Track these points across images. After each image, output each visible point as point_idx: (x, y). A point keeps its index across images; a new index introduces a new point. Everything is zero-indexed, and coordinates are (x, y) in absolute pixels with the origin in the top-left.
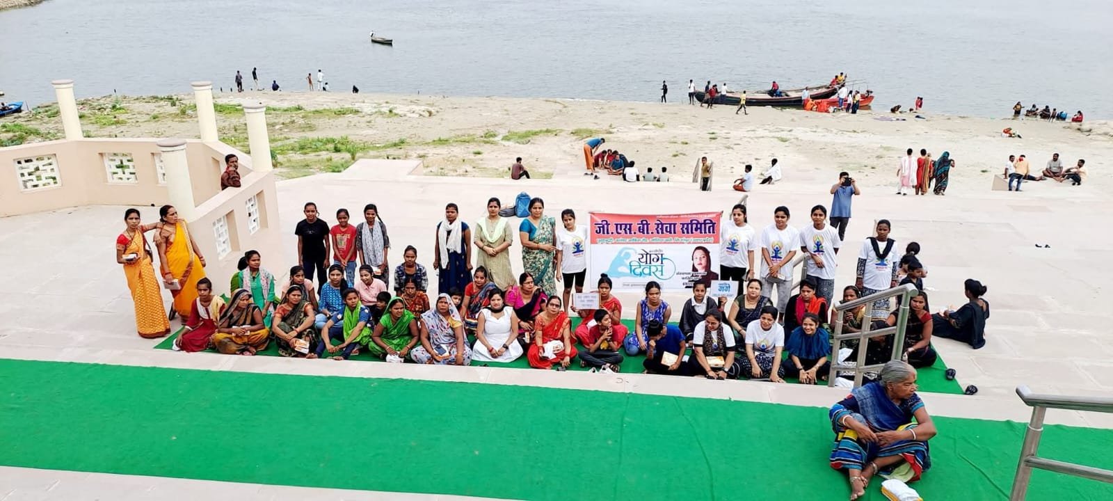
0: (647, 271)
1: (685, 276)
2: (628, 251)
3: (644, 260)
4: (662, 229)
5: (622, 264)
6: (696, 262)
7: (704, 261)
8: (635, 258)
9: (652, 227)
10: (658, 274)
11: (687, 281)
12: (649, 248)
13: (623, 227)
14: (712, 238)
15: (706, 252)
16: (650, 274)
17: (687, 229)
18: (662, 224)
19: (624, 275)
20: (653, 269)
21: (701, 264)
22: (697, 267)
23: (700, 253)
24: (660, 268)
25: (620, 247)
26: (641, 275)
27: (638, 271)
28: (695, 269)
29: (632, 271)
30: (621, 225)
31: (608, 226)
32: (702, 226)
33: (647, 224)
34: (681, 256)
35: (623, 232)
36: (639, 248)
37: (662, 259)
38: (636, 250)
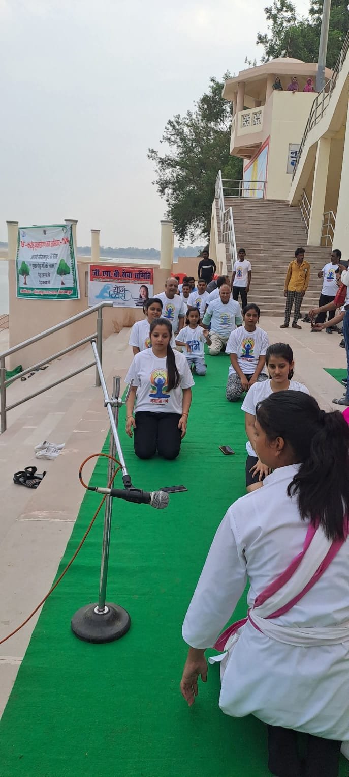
0: (117, 296)
1: (136, 300)
2: (109, 286)
3: (116, 290)
4: (125, 275)
5: (107, 292)
7: (145, 293)
8: (112, 289)
9: (121, 274)
10: (123, 298)
12: (119, 284)
13: (106, 273)
14: (149, 282)
15: (147, 288)
16: (119, 298)
17: (138, 276)
18: (126, 273)
19: (106, 297)
20: (121, 295)
21: (143, 294)
22: (143, 296)
23: (143, 289)
24: (124, 295)
25: (105, 283)
26: (114, 298)
27: (113, 296)
28: (141, 297)
29: (111, 297)
30: (105, 272)
31: (99, 272)
32: (145, 275)
33: (118, 272)
34: (134, 289)
35: (106, 275)
36: (114, 284)
37: (125, 290)
38: (113, 285)
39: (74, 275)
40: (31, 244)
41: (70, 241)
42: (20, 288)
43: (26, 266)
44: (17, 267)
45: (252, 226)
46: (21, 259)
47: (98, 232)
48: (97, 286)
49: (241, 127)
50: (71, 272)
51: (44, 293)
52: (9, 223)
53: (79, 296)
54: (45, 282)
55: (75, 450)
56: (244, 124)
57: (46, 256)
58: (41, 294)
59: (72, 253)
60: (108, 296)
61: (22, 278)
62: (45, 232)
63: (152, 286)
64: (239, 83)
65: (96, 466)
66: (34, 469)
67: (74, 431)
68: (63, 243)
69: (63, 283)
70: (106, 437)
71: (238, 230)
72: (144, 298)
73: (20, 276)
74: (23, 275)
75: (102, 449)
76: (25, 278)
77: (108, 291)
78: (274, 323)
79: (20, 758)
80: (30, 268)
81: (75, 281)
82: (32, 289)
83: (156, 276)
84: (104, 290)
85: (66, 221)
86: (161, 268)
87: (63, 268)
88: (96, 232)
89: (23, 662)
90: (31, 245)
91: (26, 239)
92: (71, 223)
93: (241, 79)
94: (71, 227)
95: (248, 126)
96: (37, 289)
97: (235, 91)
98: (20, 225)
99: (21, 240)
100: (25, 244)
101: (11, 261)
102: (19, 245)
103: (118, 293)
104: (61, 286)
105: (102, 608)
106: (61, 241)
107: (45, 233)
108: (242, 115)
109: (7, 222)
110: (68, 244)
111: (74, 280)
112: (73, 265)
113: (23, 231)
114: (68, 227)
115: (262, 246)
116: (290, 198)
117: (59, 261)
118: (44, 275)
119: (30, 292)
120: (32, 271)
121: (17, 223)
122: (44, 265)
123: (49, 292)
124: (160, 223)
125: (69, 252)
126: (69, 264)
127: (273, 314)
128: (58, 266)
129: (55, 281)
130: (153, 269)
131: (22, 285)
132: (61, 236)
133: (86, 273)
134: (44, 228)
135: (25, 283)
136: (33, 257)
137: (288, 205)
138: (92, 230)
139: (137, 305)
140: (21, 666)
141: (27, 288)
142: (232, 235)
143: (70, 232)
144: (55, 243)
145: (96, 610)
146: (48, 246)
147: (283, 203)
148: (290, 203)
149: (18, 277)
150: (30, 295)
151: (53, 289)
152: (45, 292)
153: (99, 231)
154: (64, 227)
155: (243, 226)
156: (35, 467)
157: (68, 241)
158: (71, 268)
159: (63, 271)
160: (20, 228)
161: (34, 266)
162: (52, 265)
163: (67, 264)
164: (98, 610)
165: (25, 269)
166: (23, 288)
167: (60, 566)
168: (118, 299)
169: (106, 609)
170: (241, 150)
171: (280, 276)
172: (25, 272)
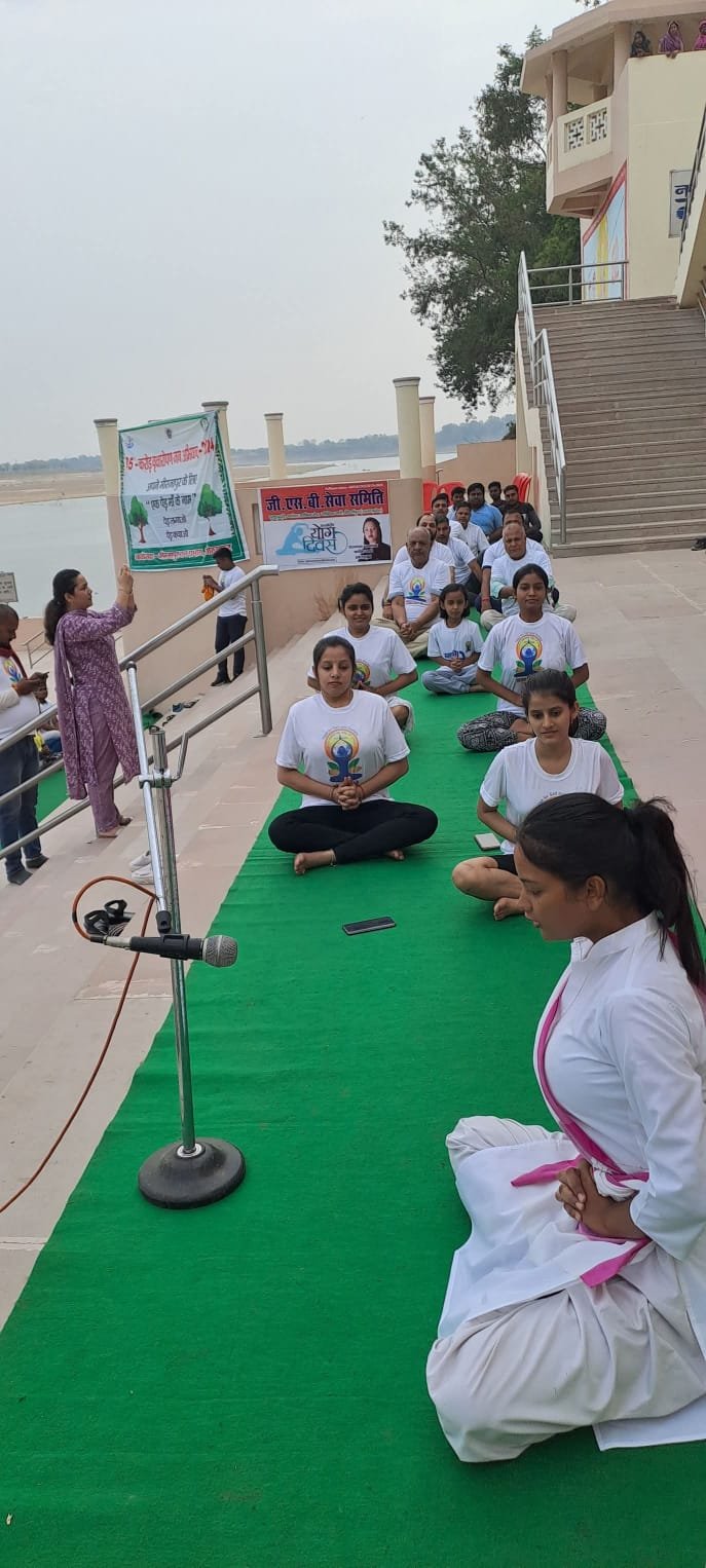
1: (357, 549)
2: (302, 527)
3: (316, 535)
4: (332, 502)
5: (297, 541)
6: (368, 534)
7: (374, 534)
8: (308, 533)
9: (322, 499)
10: (331, 548)
11: (358, 554)
12: (320, 522)
13: (293, 501)
14: (381, 509)
15: (376, 523)
17: (356, 500)
18: (332, 497)
19: (298, 551)
20: (326, 543)
21: (371, 536)
22: (370, 540)
23: (369, 526)
24: (332, 543)
25: (293, 522)
26: (314, 550)
27: (312, 546)
28: (366, 542)
29: (307, 549)
30: (291, 499)
31: (279, 501)
32: (370, 496)
33: (317, 498)
34: (352, 528)
35: (293, 507)
36: (311, 523)
37: (334, 533)
38: (308, 525)
39: (232, 514)
40: (144, 461)
41: (216, 446)
42: (134, 551)
43: (140, 506)
44: (124, 510)
45: (597, 362)
46: (129, 493)
47: (279, 417)
48: (276, 531)
49: (565, 152)
50: (224, 507)
51: (179, 557)
52: (100, 423)
53: (246, 553)
54: (177, 534)
55: (196, 864)
56: (572, 143)
57: (174, 482)
58: (173, 558)
59: (222, 468)
60: (301, 547)
61: (135, 530)
62: (169, 432)
63: (388, 515)
64: (554, 54)
65: (230, 891)
66: (122, 904)
67: (201, 828)
68: (203, 449)
69: (212, 533)
70: (257, 834)
71: (562, 375)
72: (373, 543)
73: (132, 527)
74: (136, 525)
75: (245, 857)
76: (141, 530)
77: (301, 538)
78: (646, 566)
79: (21, 1400)
80: (148, 508)
81: (234, 525)
82: (156, 550)
83: (393, 495)
84: (292, 537)
85: (205, 405)
86: (402, 477)
87: (210, 502)
88: (275, 418)
89: (47, 1245)
90: (146, 463)
91: (134, 453)
92: (216, 408)
93: (554, 46)
94: (216, 417)
95: (579, 145)
96: (164, 549)
97: (549, 72)
98: (121, 426)
99: (127, 453)
100: (134, 462)
101: (111, 500)
102: (122, 467)
103: (321, 539)
104: (209, 539)
105: (190, 1147)
106: (200, 447)
107: (170, 436)
108: (566, 124)
109: (96, 422)
110: (213, 452)
111: (232, 523)
112: (228, 495)
113: (129, 437)
114: (211, 418)
115: (617, 404)
116: (677, 290)
117: (200, 491)
118: (175, 520)
119: (153, 557)
120: (154, 516)
121: (115, 421)
122: (173, 500)
123: (189, 554)
124: (393, 385)
125: (217, 468)
126: (220, 494)
127: (645, 547)
128: (198, 499)
129: (199, 532)
130: (385, 483)
131: (136, 545)
132: (199, 437)
133: (255, 506)
134: (167, 426)
135: (143, 541)
136: (152, 486)
137: (674, 307)
138: (266, 415)
139: (360, 560)
140: (42, 1252)
141: (146, 550)
142: (550, 387)
143: (214, 428)
144: (190, 453)
145: (180, 1153)
146: (178, 459)
147: (664, 302)
148: (679, 301)
149: (128, 529)
150: (153, 563)
151: (195, 546)
152: (181, 555)
153: (281, 414)
154: (203, 417)
155: (579, 364)
156: (122, 901)
157: (212, 447)
158: (223, 500)
159: (208, 509)
160: (120, 432)
161: (155, 504)
162: (187, 499)
163: (216, 493)
164: (184, 1152)
165: (139, 513)
166: (139, 551)
167: (135, 1076)
168: (322, 552)
169: (199, 1148)
170: (568, 201)
171: (659, 463)
172: (139, 519)
